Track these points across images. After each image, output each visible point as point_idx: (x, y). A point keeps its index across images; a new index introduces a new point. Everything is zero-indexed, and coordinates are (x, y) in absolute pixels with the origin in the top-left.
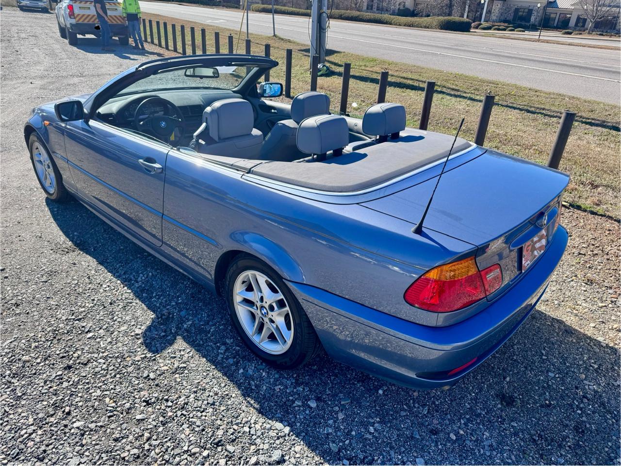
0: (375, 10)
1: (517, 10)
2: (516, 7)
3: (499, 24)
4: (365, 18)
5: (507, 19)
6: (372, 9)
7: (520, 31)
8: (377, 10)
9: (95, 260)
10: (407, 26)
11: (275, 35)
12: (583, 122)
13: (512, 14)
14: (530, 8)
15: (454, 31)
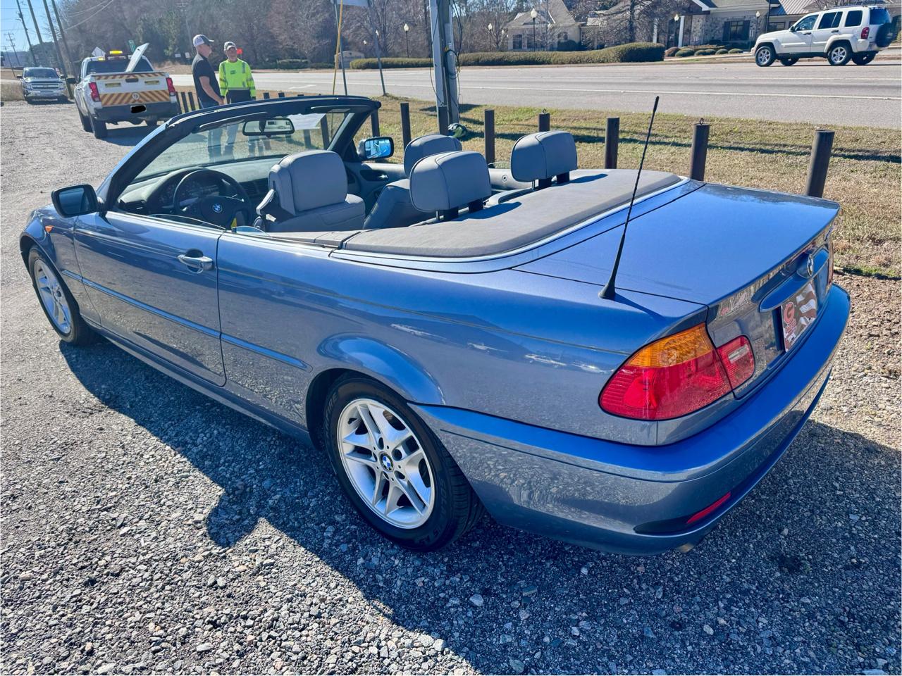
0: (526, 48)
1: (727, 25)
2: (725, 20)
3: (704, 47)
4: (512, 59)
5: (715, 38)
6: (520, 47)
7: (736, 52)
8: (528, 47)
9: (132, 420)
10: (573, 63)
11: (385, 94)
12: (845, 157)
13: (722, 31)
14: (746, 19)
15: (641, 62)
